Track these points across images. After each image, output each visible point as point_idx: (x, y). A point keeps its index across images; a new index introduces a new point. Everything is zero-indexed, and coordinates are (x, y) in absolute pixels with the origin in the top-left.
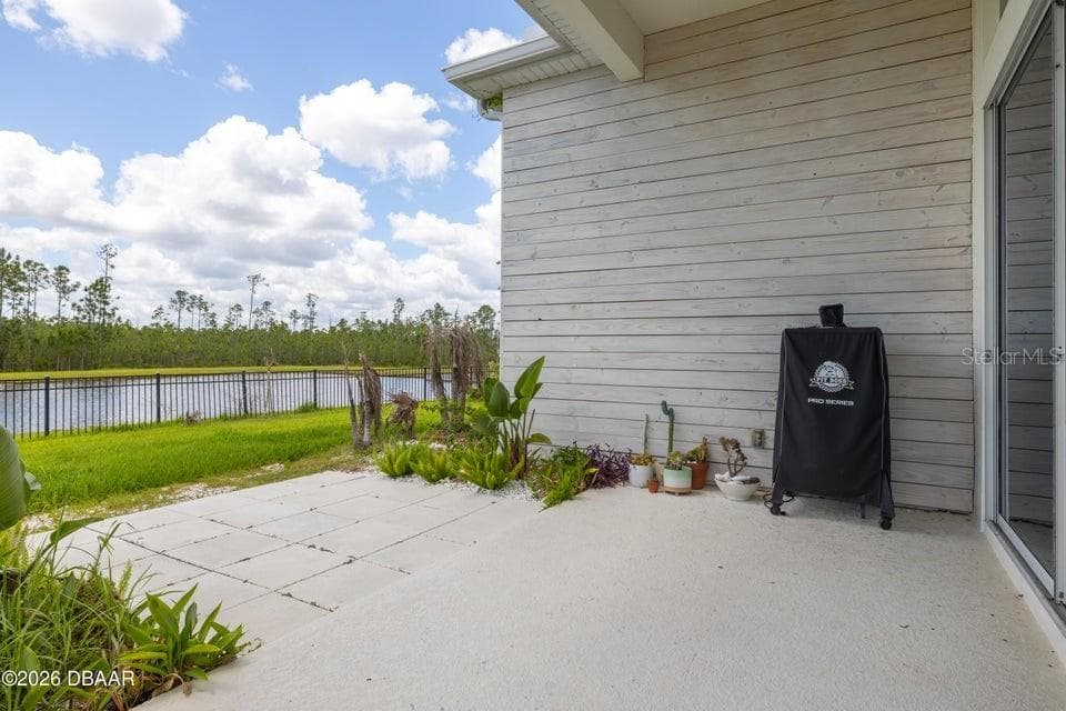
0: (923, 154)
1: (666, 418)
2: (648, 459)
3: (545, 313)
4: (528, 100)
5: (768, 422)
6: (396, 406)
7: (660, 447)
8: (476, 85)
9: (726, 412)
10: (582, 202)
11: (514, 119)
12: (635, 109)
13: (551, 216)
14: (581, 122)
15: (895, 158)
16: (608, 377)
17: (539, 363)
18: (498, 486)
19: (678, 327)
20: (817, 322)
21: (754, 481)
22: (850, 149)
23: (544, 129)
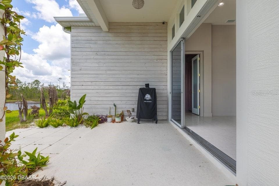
0: (160, 57)
1: (115, 107)
2: (111, 116)
3: (84, 84)
4: (79, 30)
5: (135, 107)
6: (32, 109)
7: (113, 114)
8: (63, 23)
9: (127, 105)
10: (94, 58)
11: (75, 34)
12: (107, 38)
13: (85, 60)
14: (93, 38)
15: (156, 57)
16: (100, 99)
17: (85, 96)
18: (76, 126)
19: (117, 87)
20: (145, 87)
21: (133, 118)
22: (149, 54)
23: (83, 38)
